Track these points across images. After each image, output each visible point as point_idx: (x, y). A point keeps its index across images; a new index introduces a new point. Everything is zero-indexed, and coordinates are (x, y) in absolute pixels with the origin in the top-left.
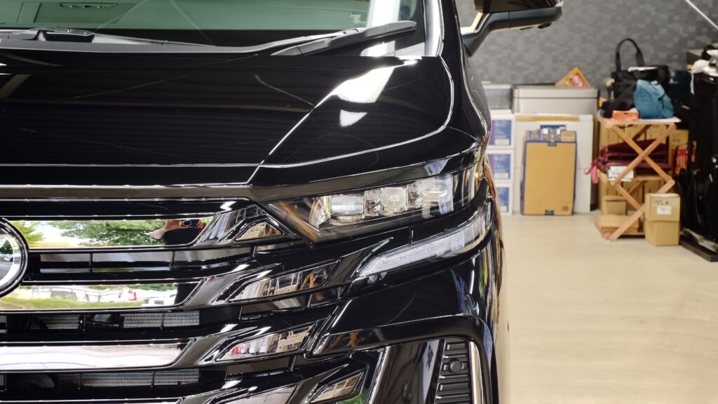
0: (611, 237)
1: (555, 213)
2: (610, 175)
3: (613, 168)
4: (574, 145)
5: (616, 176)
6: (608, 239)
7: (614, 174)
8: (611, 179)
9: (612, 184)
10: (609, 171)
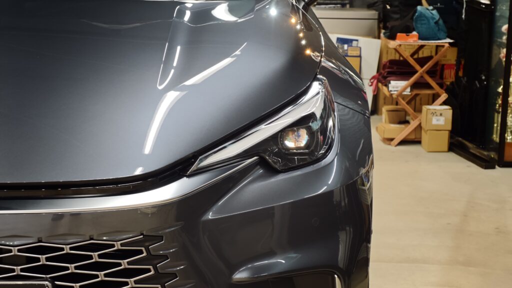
0: (392, 143)
2: (391, 89)
3: (392, 82)
5: (397, 89)
7: (393, 87)
8: (392, 92)
9: (394, 96)
10: (390, 85)
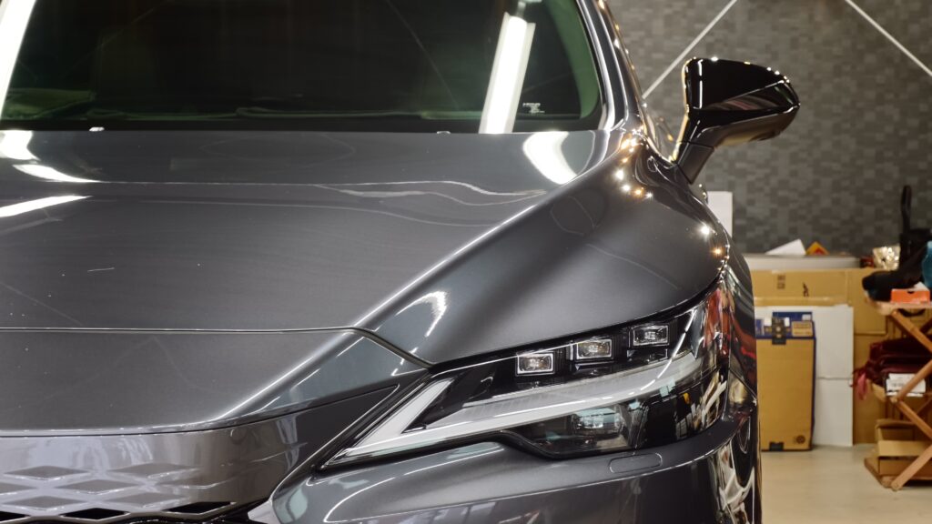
0: (894, 484)
1: (786, 447)
2: (889, 387)
3: (893, 376)
4: (812, 341)
5: (898, 388)
6: (889, 486)
7: (895, 385)
8: (890, 394)
9: (893, 400)
10: (888, 381)
